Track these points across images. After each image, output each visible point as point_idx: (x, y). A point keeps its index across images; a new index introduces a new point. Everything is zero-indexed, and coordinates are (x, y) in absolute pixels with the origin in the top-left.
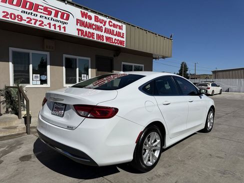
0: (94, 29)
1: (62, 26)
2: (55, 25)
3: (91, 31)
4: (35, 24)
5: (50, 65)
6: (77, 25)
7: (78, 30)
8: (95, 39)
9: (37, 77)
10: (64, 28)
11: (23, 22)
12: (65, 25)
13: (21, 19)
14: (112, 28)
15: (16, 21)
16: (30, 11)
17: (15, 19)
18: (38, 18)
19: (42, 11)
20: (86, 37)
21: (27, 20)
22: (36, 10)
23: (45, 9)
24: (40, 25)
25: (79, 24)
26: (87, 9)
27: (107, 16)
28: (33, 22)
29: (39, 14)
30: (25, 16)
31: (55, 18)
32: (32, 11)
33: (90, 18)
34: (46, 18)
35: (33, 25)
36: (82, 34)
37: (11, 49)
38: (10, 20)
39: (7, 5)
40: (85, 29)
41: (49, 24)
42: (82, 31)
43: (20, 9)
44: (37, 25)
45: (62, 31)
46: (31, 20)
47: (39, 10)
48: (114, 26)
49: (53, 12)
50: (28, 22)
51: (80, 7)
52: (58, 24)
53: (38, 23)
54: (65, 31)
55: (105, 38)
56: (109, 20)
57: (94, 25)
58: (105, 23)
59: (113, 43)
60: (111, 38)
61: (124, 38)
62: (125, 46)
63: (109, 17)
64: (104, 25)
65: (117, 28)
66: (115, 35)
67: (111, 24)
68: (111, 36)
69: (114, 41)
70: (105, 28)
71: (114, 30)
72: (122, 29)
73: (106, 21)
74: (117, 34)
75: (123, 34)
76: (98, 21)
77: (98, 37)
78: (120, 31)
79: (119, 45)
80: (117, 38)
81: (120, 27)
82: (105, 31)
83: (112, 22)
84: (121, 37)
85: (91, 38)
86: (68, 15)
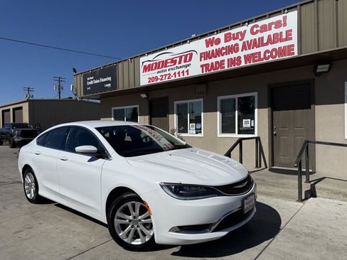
0: (223, 55)
1: (185, 70)
3: (219, 59)
6: (201, 60)
7: (202, 66)
8: (226, 68)
9: (193, 126)
10: (187, 71)
11: (159, 81)
12: (188, 68)
13: (157, 79)
14: (259, 35)
15: (154, 82)
18: (167, 72)
20: (212, 71)
22: (166, 66)
23: (173, 61)
24: (169, 78)
25: (203, 59)
26: (213, 33)
27: (245, 23)
30: (159, 75)
31: (179, 66)
34: (172, 69)
35: (164, 80)
36: (207, 69)
38: (151, 83)
40: (209, 61)
41: (175, 74)
42: (207, 65)
45: (186, 76)
46: (163, 76)
48: (264, 29)
49: (178, 59)
51: (202, 37)
52: (181, 70)
54: (188, 74)
55: (243, 60)
56: (251, 25)
57: (223, 48)
58: (243, 34)
59: (262, 59)
60: (256, 53)
61: (291, 39)
62: (296, 54)
63: (252, 20)
64: (240, 40)
65: (270, 29)
66: (267, 44)
67: (255, 30)
68: (255, 50)
69: (262, 56)
70: (244, 43)
71: (263, 38)
72: (285, 25)
73: (245, 31)
74: (270, 41)
75: (289, 33)
76: (230, 40)
77: (231, 62)
78: (278, 31)
79: (277, 58)
80: (270, 47)
81: (278, 24)
82: (244, 48)
83: (257, 26)
84: (282, 40)
85: (220, 70)
86: (191, 55)
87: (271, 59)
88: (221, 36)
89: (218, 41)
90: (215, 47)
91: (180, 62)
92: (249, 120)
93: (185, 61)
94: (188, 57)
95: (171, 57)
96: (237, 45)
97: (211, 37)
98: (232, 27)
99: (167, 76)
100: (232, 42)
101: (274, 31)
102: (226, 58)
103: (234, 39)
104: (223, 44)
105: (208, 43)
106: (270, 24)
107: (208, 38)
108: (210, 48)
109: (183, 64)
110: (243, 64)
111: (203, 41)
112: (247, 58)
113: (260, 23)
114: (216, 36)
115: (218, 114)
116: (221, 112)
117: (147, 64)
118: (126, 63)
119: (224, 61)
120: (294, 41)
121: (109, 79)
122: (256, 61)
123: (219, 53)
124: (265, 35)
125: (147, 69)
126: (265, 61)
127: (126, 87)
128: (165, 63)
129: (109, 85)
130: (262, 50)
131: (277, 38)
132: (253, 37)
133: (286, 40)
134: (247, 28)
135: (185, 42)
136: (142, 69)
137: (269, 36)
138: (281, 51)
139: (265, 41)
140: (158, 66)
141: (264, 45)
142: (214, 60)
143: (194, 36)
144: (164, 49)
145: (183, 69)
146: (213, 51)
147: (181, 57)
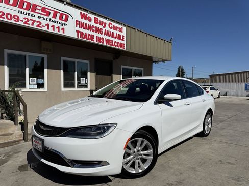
0: (93, 31)
1: (61, 27)
2: (53, 26)
3: (91, 33)
4: (33, 25)
5: (48, 69)
6: (76, 26)
7: (78, 32)
8: (95, 42)
9: (34, 81)
10: (63, 29)
12: (64, 27)
13: (18, 19)
14: (112, 30)
15: (12, 21)
16: (28, 12)
17: (11, 19)
18: (36, 19)
19: (40, 12)
20: (86, 39)
21: (25, 21)
22: (34, 10)
24: (38, 26)
25: (78, 26)
26: (87, 11)
27: (107, 18)
28: (30, 22)
29: (37, 15)
30: (22, 17)
32: (29, 12)
33: (90, 20)
34: (44, 19)
35: (30, 26)
36: (82, 36)
37: (6, 51)
38: (6, 20)
39: (3, 4)
40: (85, 31)
41: (48, 25)
42: (82, 33)
43: (17, 9)
44: (35, 26)
46: (28, 21)
47: (37, 11)
49: (52, 13)
50: (25, 23)
51: (80, 8)
52: (56, 25)
53: (36, 24)
54: (64, 32)
55: (104, 41)
56: (109, 22)
57: (93, 26)
59: (113, 45)
60: (111, 40)
61: (124, 40)
62: (125, 49)
63: (109, 19)
64: (104, 27)
65: (117, 30)
67: (111, 26)
68: (111, 38)
69: (114, 44)
70: (105, 30)
71: (114, 33)
72: (122, 32)
73: (106, 23)
74: (117, 37)
75: (123, 37)
76: (97, 23)
77: (98, 39)
78: (120, 33)
79: (119, 48)
80: (117, 40)
81: (120, 30)
82: (105, 33)
83: (112, 24)
84: (121, 39)
85: (91, 41)
86: (67, 16)
87: (117, 47)
88: (92, 17)
90: (86, 22)
91: (55, 16)
93: (61, 18)
95: (43, 6)
96: (101, 29)
97: (85, 13)
98: (98, 15)
100: (98, 26)
101: (118, 32)
102: (96, 34)
103: (100, 24)
104: (92, 23)
105: (83, 16)
106: (117, 28)
107: (83, 12)
108: (83, 21)
110: (105, 44)
111: (78, 11)
112: (108, 41)
114: (89, 15)
119: (94, 36)
120: (125, 42)
123: (90, 28)
128: (32, 7)
130: (114, 40)
131: (120, 37)
132: (110, 30)
137: (117, 34)
138: (121, 45)
139: (115, 35)
141: (114, 37)
142: (88, 32)
145: (59, 25)
147: (55, 12)
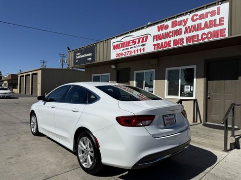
0: (170, 37)
3: (167, 40)
6: (153, 41)
7: (154, 45)
8: (172, 46)
9: (147, 89)
10: (144, 49)
11: (123, 56)
12: (144, 46)
14: (198, 22)
18: (129, 50)
20: (162, 49)
22: (129, 46)
23: (134, 42)
24: (130, 54)
25: (155, 40)
27: (187, 13)
30: (123, 52)
31: (138, 45)
34: (133, 48)
35: (127, 56)
36: (158, 47)
38: (118, 57)
39: (118, 50)
40: (160, 42)
41: (135, 51)
42: (158, 45)
43: (122, 49)
45: (142, 52)
46: (126, 53)
48: (202, 17)
49: (137, 40)
50: (125, 55)
52: (139, 48)
54: (144, 51)
55: (185, 40)
56: (192, 15)
57: (170, 32)
58: (186, 22)
59: (200, 40)
60: (195, 36)
61: (223, 24)
62: (227, 36)
63: (193, 11)
64: (183, 26)
65: (207, 17)
66: (204, 28)
67: (195, 18)
68: (195, 33)
69: (200, 38)
70: (186, 28)
71: (201, 24)
72: (219, 13)
73: (187, 19)
74: (206, 26)
75: (221, 19)
76: (176, 26)
77: (176, 42)
78: (213, 18)
79: (212, 39)
80: (206, 31)
81: (213, 13)
82: (186, 31)
83: (197, 15)
84: (216, 25)
85: (167, 48)
86: (147, 37)
87: (206, 40)
88: (169, 23)
89: (167, 27)
90: (164, 31)
91: (139, 43)
92: (189, 86)
93: (142, 42)
94: (145, 39)
95: (133, 39)
96: (181, 29)
97: (162, 24)
98: (178, 16)
99: (129, 53)
100: (177, 28)
101: (210, 18)
102: (172, 39)
103: (179, 25)
104: (170, 29)
105: (160, 29)
106: (207, 14)
107: (159, 25)
108: (161, 32)
109: (141, 44)
110: (185, 44)
111: (156, 27)
112: (188, 39)
113: (199, 13)
114: (165, 23)
115: (166, 81)
116: (168, 80)
117: (116, 44)
118: (102, 43)
119: (171, 41)
120: (226, 26)
121: (91, 54)
122: (195, 41)
123: (167, 35)
124: (203, 22)
125: (115, 47)
126: (202, 41)
127: (101, 61)
128: (128, 43)
129: (90, 59)
130: (200, 33)
131: (212, 24)
132: (193, 23)
133: (219, 25)
134: (189, 17)
135: (143, 28)
136: (112, 48)
137: (206, 22)
138: (215, 34)
139: (203, 26)
140: (123, 45)
141: (201, 29)
142: (163, 41)
143: (149, 23)
144: (128, 33)
145: (141, 47)
146: (163, 34)
147: (139, 39)
